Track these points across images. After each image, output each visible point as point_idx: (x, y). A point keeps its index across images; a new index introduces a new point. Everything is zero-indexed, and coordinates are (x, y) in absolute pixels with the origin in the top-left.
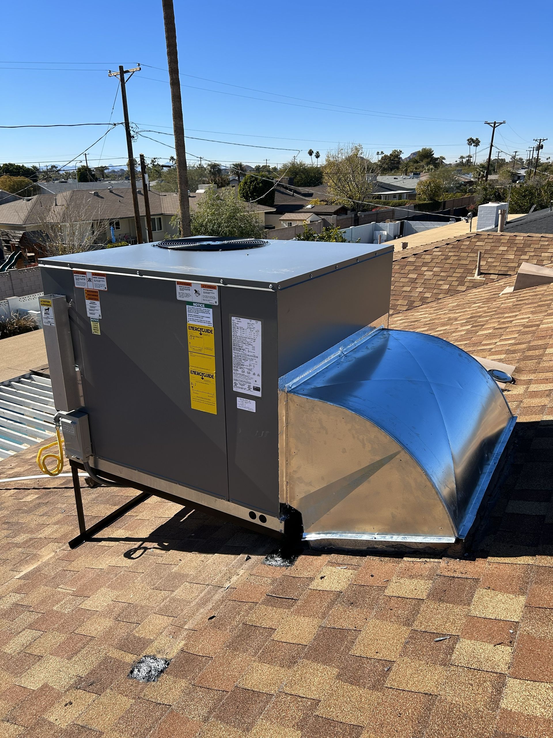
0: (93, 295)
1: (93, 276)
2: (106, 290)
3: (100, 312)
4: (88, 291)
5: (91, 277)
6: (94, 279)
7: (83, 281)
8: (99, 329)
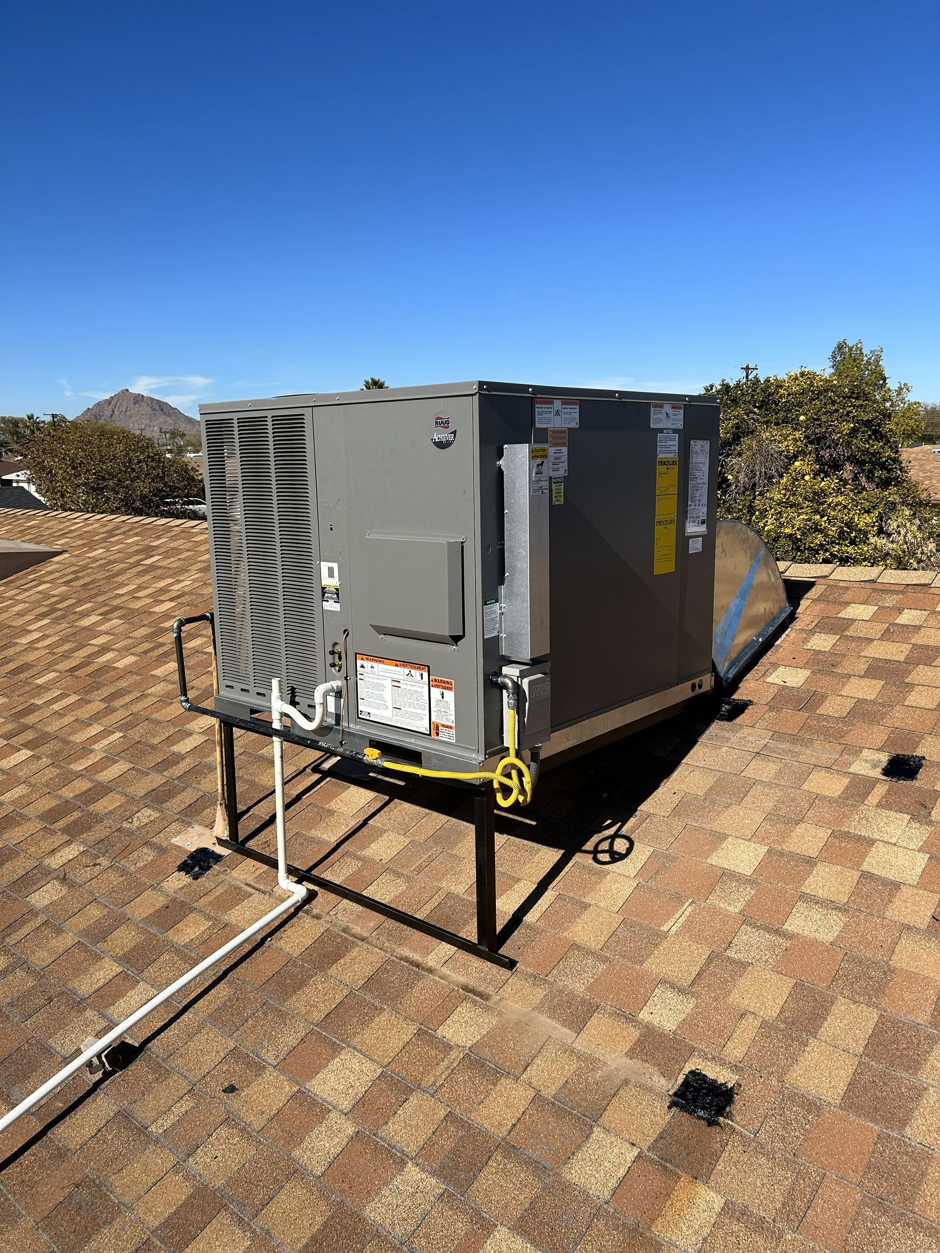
0: (560, 438)
1: (563, 406)
2: (578, 426)
3: (566, 464)
4: (554, 432)
5: (560, 409)
6: (563, 410)
7: (549, 416)
8: (562, 494)
